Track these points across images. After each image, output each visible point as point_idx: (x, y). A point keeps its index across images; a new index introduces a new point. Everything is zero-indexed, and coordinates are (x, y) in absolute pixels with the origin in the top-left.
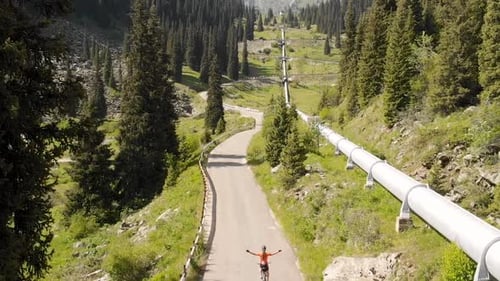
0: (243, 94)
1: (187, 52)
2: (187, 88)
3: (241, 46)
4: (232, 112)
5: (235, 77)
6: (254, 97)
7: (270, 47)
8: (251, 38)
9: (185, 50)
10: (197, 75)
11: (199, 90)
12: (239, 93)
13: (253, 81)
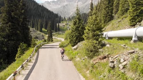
0: (58, 35)
1: (44, 25)
2: (43, 34)
3: (57, 24)
4: (55, 39)
5: (56, 31)
6: (61, 36)
7: (65, 25)
8: (60, 23)
9: (43, 24)
10: (46, 30)
11: (46, 34)
12: (57, 35)
13: (60, 32)
